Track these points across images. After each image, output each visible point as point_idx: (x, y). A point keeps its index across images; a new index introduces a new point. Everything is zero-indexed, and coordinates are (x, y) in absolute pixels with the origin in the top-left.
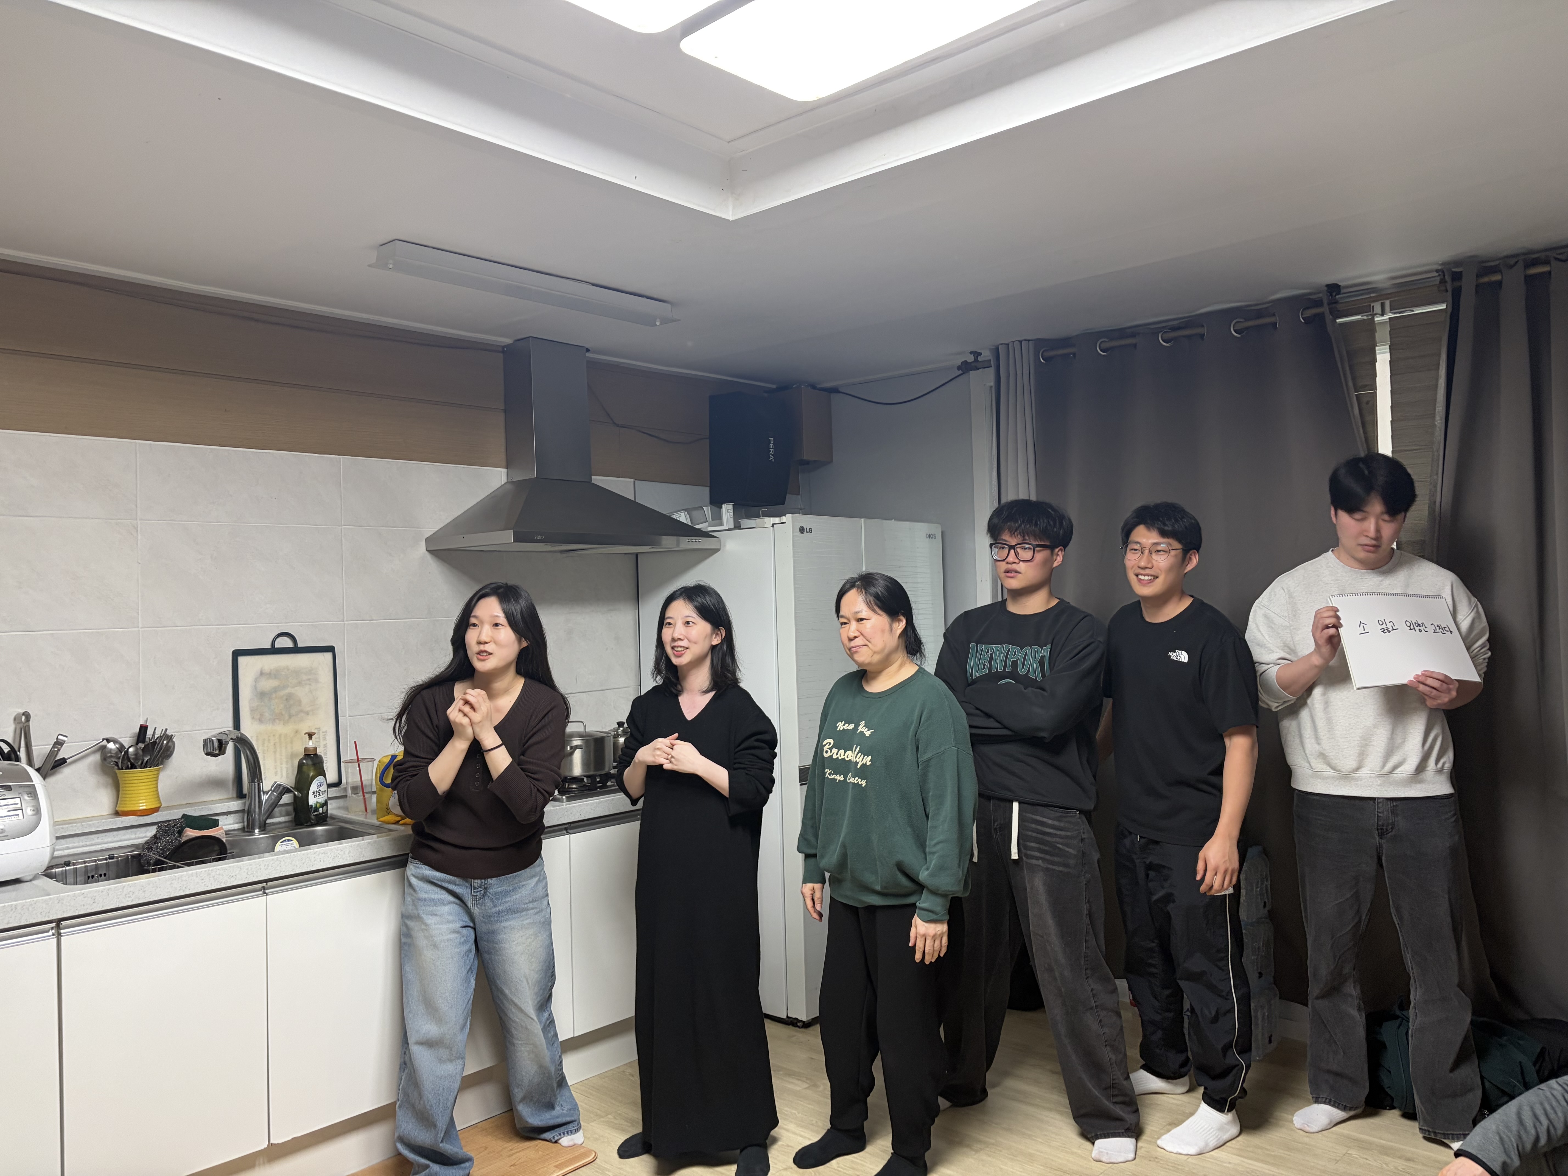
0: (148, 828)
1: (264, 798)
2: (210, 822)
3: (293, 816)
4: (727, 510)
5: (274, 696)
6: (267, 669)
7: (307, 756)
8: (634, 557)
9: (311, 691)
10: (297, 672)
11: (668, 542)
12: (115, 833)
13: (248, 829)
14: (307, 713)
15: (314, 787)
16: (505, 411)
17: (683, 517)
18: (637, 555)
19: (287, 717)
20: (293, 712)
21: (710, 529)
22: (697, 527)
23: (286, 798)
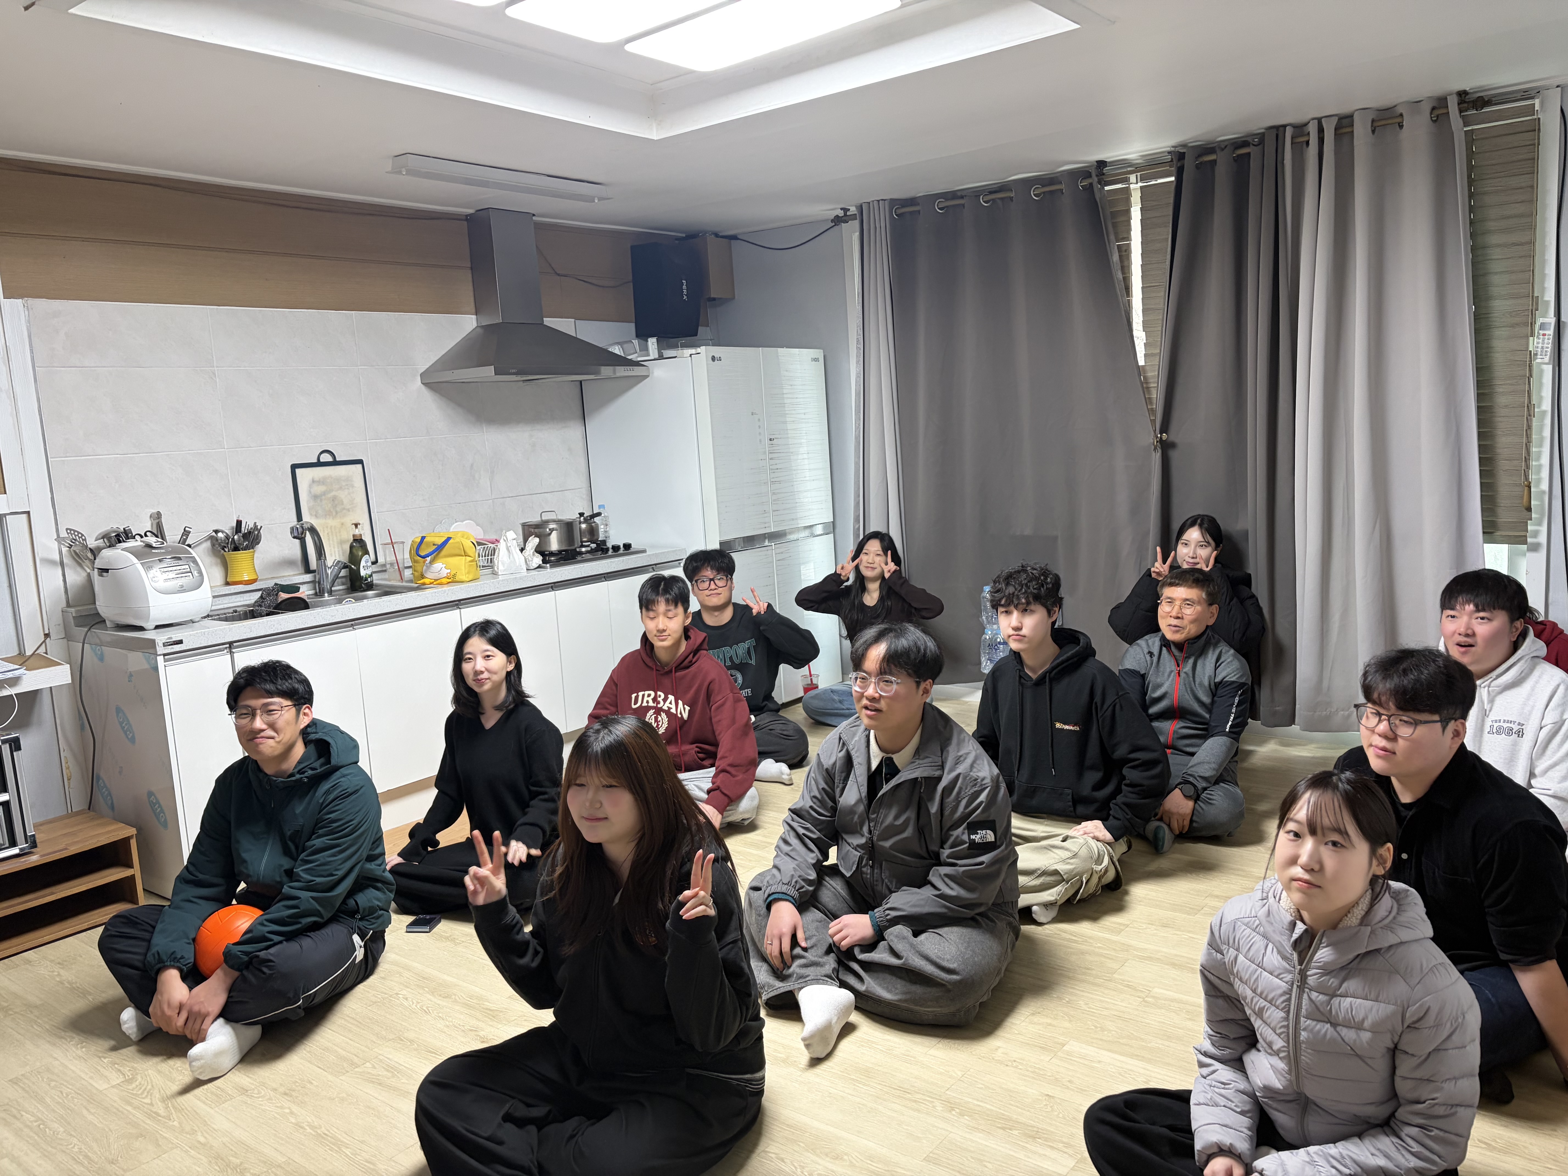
0: (255, 593)
1: (329, 571)
2: (294, 588)
3: (349, 585)
4: (652, 342)
5: (323, 497)
6: (316, 479)
7: (355, 540)
8: (578, 383)
9: (349, 494)
10: (338, 480)
11: (606, 371)
12: (230, 597)
13: (319, 593)
14: (349, 510)
15: (363, 563)
16: (472, 268)
17: (617, 350)
18: (581, 382)
19: (334, 513)
20: (338, 509)
21: (639, 359)
22: (629, 357)
23: (343, 573)
